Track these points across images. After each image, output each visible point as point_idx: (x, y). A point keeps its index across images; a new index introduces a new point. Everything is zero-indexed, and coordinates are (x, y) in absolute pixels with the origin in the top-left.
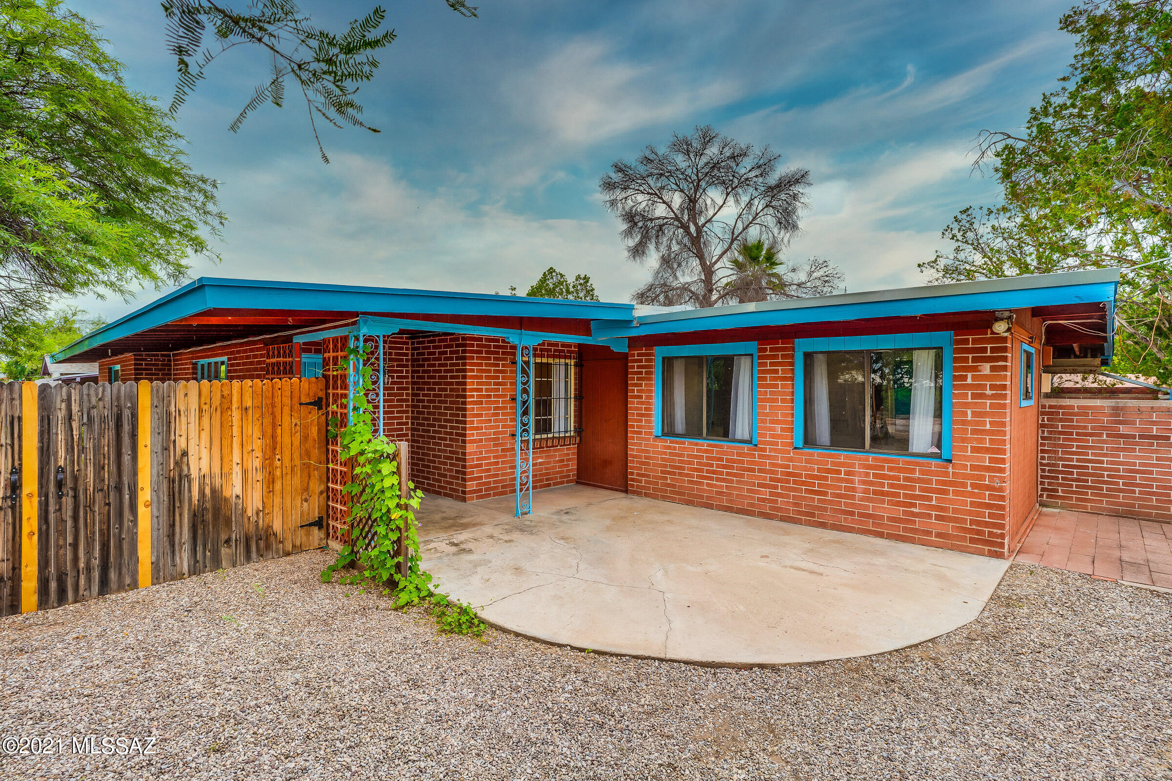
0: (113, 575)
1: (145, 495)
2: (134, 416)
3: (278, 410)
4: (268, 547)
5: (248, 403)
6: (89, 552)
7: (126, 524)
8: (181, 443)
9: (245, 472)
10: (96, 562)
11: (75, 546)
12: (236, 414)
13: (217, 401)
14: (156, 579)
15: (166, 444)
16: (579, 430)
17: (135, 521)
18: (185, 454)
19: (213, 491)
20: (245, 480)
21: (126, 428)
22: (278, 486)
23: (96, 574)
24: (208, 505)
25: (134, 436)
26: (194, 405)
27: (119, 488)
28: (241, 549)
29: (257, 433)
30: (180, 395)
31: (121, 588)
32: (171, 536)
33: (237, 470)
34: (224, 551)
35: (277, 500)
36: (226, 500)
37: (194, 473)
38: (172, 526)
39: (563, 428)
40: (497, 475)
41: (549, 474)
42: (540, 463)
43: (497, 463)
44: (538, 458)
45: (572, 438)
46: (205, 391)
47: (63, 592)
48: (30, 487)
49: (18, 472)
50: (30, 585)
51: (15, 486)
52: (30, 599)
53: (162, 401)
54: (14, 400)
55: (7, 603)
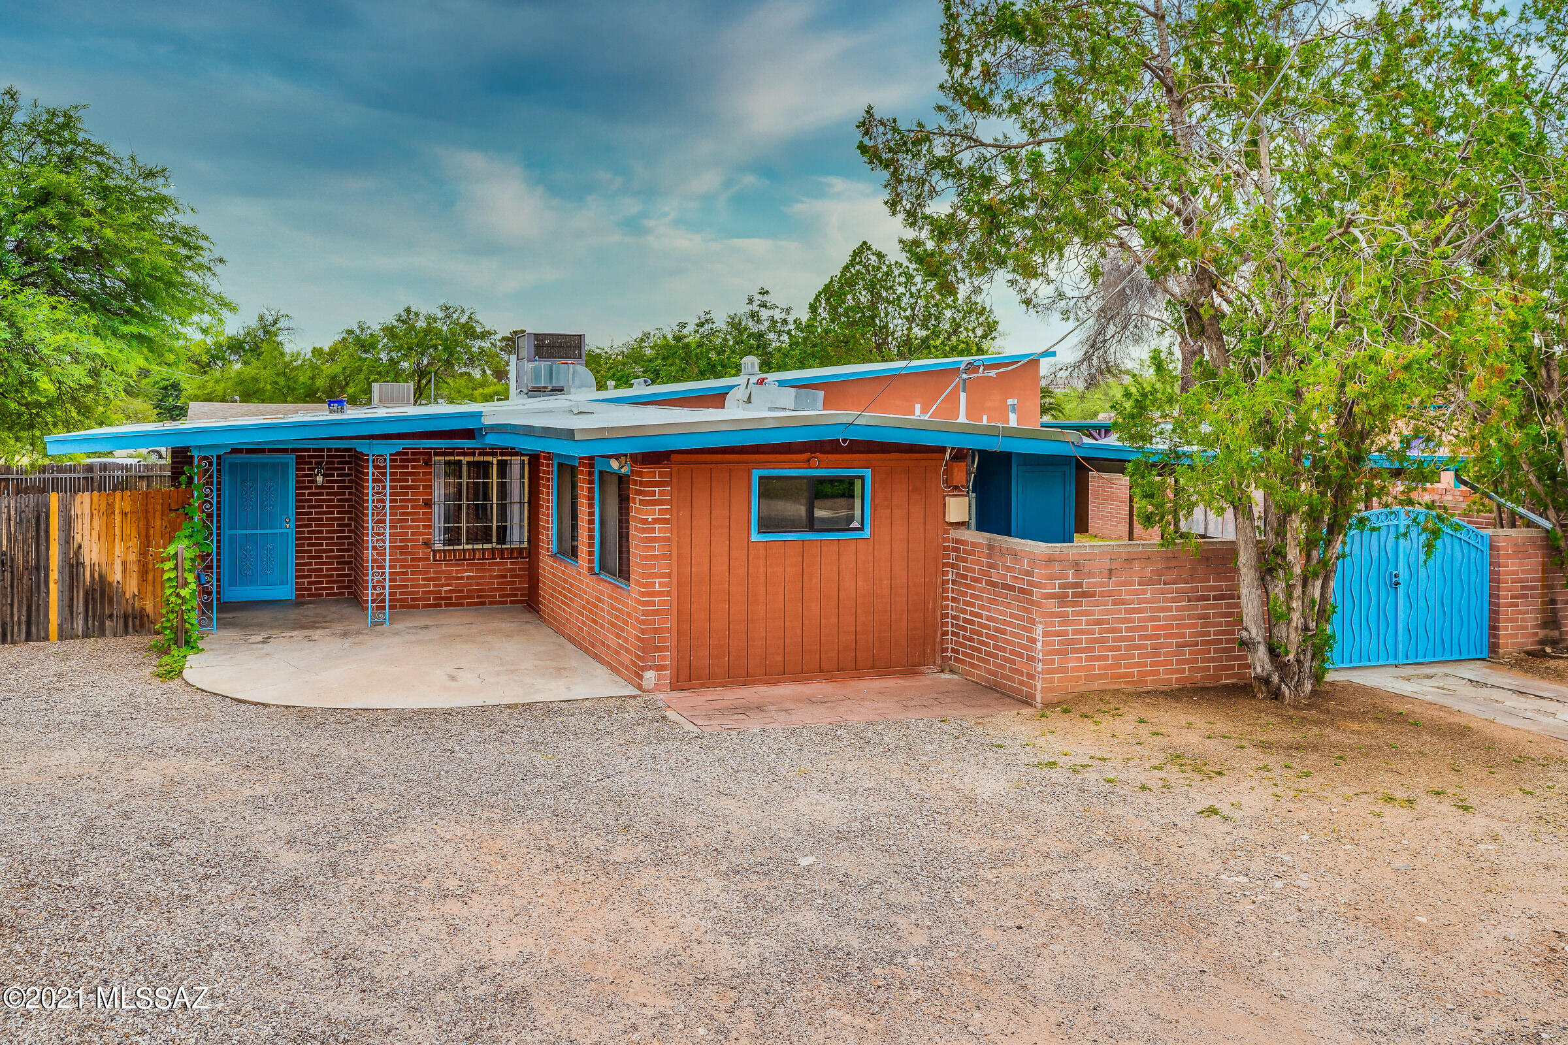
0: (34, 631)
1: (54, 575)
2: (48, 518)
3: (151, 515)
4: (142, 625)
5: (127, 509)
6: (19, 610)
7: (42, 594)
8: (78, 539)
9: (124, 563)
10: (23, 619)
11: (12, 605)
12: (118, 518)
13: (103, 508)
14: (61, 637)
15: (67, 538)
16: (530, 541)
17: (48, 593)
18: (81, 547)
19: (101, 576)
20: (124, 571)
21: (43, 526)
22: (150, 577)
23: (23, 627)
24: (97, 587)
25: (47, 532)
26: (87, 510)
27: (38, 569)
28: (122, 621)
29: (134, 533)
30: (78, 502)
31: (38, 640)
32: (71, 607)
33: (118, 562)
34: (108, 623)
35: (150, 588)
36: (110, 584)
37: (87, 562)
38: (72, 599)
39: (516, 537)
40: (406, 586)
41: (483, 590)
42: (469, 578)
43: (406, 573)
44: (466, 571)
45: (520, 550)
46: (95, 499)
47: (5, 635)
53: (65, 508)
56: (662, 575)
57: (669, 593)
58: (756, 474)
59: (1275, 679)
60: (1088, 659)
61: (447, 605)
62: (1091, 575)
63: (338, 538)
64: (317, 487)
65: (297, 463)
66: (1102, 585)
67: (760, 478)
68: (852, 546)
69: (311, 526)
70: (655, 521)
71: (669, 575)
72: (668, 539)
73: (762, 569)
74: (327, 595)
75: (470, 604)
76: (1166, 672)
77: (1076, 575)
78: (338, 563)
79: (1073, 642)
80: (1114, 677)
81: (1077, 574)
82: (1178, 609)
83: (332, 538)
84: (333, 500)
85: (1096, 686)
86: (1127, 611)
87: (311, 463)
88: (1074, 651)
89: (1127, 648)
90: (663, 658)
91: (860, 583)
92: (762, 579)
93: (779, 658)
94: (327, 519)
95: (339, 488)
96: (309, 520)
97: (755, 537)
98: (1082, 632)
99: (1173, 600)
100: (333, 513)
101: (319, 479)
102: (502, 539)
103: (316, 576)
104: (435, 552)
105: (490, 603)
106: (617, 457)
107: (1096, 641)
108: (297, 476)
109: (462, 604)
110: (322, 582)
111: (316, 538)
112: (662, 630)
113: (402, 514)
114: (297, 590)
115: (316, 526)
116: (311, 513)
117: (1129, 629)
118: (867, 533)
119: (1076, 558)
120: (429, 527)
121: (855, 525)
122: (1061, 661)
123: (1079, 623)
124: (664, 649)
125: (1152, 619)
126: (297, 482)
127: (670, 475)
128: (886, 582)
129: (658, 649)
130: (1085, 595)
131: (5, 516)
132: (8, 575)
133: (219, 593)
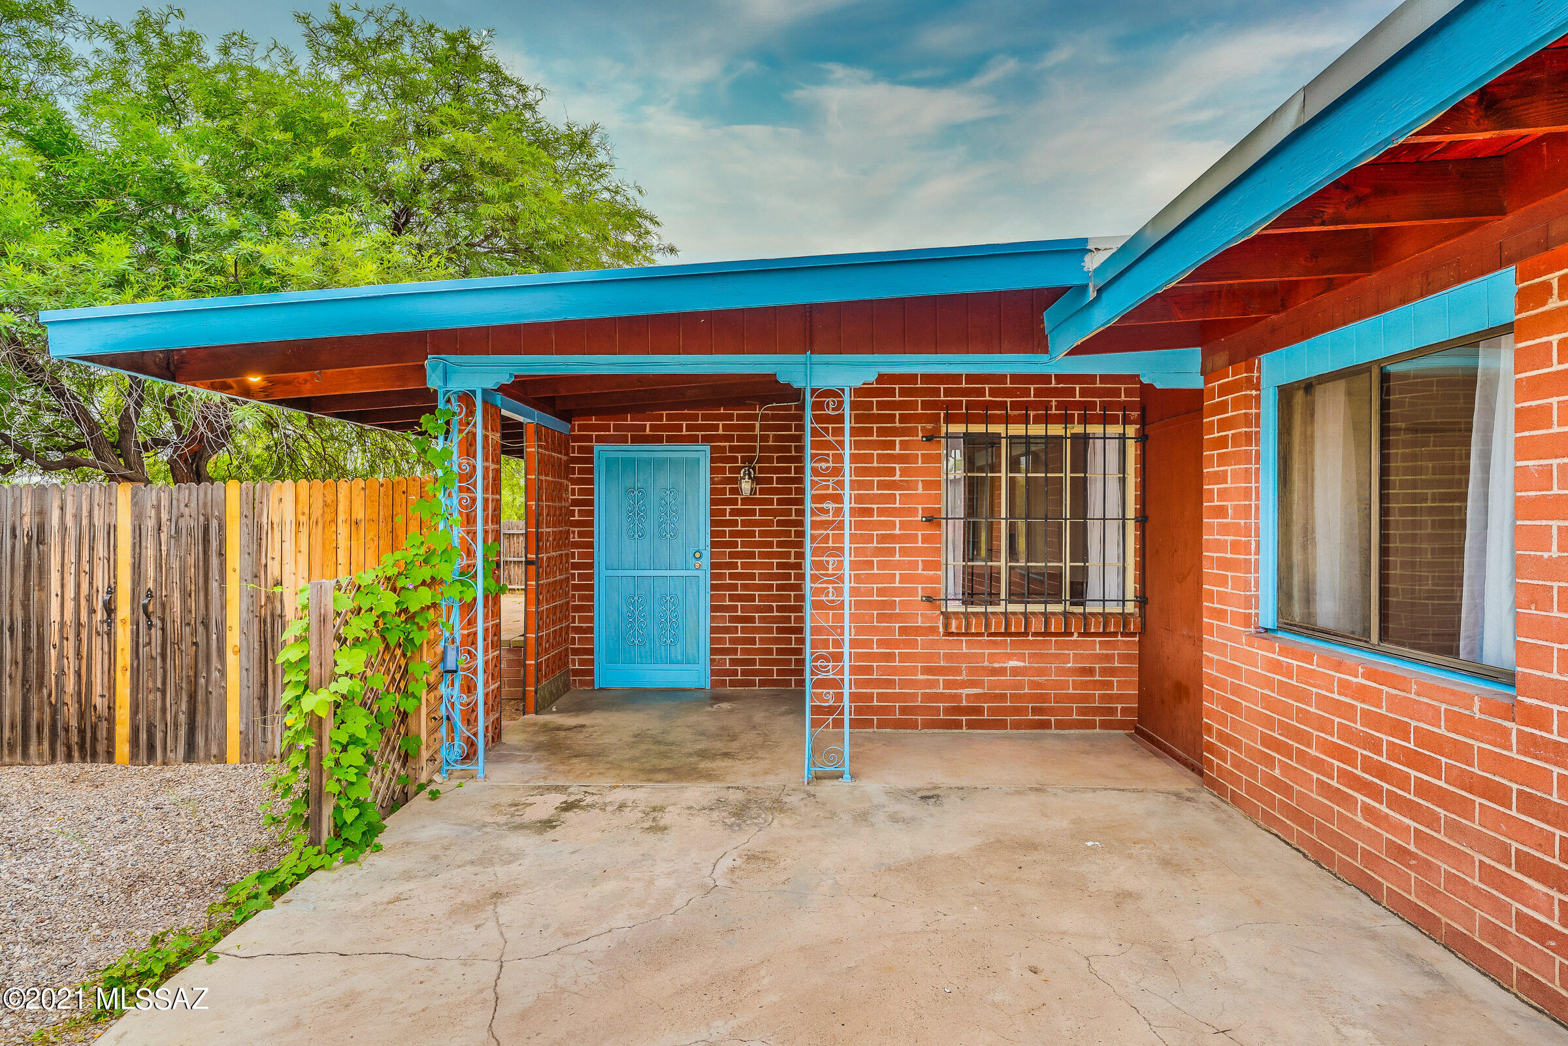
0: (200, 740)
1: (233, 638)
2: (222, 527)
3: (401, 527)
5: (359, 514)
6: (176, 702)
7: (215, 675)
8: (274, 569)
10: (182, 718)
11: (164, 692)
12: (344, 529)
13: (317, 511)
14: (246, 755)
15: (257, 571)
16: (1142, 601)
17: (223, 673)
18: (278, 584)
21: (214, 544)
23: (182, 732)
25: (222, 555)
26: (289, 516)
27: (206, 624)
29: (372, 563)
30: (274, 501)
31: (208, 759)
32: (263, 700)
37: (289, 613)
38: (264, 685)
39: (1113, 592)
40: (890, 683)
41: (1044, 698)
42: (1015, 671)
43: (890, 657)
44: (1010, 657)
45: (1125, 617)
46: (304, 495)
47: (151, 747)
48: (124, 610)
49: (112, 591)
50: (123, 731)
51: (110, 608)
52: (122, 748)
53: (252, 509)
54: (111, 504)
55: (101, 748)
61: (971, 725)
63: (780, 588)
64: (746, 501)
65: (713, 460)
69: (735, 566)
74: (762, 683)
75: (1017, 725)
78: (780, 631)
83: (770, 587)
84: (770, 523)
87: (735, 460)
94: (762, 555)
95: (780, 502)
96: (732, 555)
100: (770, 545)
101: (746, 486)
102: (1079, 593)
103: (744, 651)
104: (947, 616)
105: (1061, 725)
108: (713, 482)
109: (1001, 725)
110: (753, 662)
111: (745, 587)
113: (883, 539)
114: (713, 673)
115: (744, 566)
116: (735, 544)
120: (936, 566)
126: (713, 491)
131: (150, 523)
132: (156, 634)
133: (591, 673)
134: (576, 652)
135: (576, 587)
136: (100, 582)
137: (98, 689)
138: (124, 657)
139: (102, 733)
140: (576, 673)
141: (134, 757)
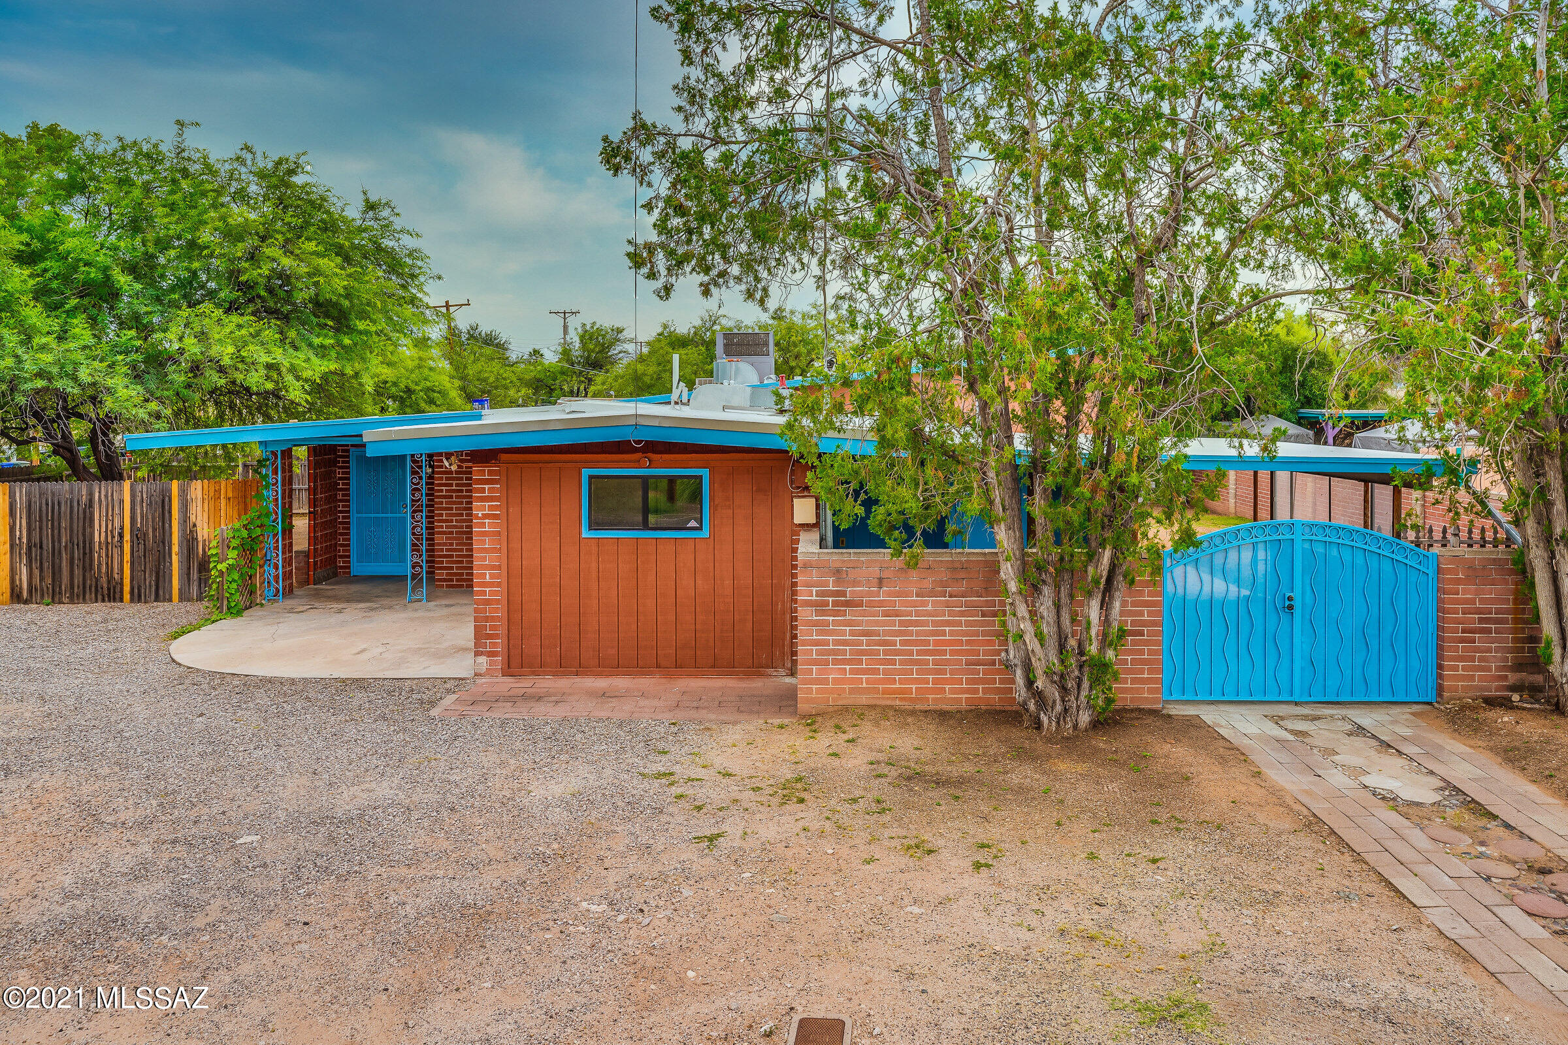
0: (161, 593)
1: (175, 548)
2: (170, 501)
3: (248, 500)
5: (230, 495)
6: (150, 576)
7: (167, 564)
8: (193, 518)
10: (154, 583)
11: (145, 572)
12: (223, 502)
13: (212, 494)
14: (181, 600)
15: (185, 518)
17: (171, 563)
18: (195, 525)
21: (167, 508)
23: (153, 589)
25: (170, 512)
26: (200, 496)
27: (164, 543)
30: (193, 489)
31: (164, 601)
32: (188, 574)
37: (200, 538)
38: (189, 568)
46: (206, 487)
47: (140, 596)
48: (127, 537)
49: (122, 528)
50: (127, 588)
51: (121, 535)
52: (127, 596)
53: (183, 493)
54: (121, 491)
55: (117, 596)
56: (493, 567)
57: (499, 585)
58: (586, 473)
59: (1032, 706)
60: (852, 671)
62: (855, 583)
66: (870, 594)
67: (591, 477)
68: (692, 543)
70: (485, 516)
71: (499, 568)
72: (499, 533)
73: (594, 565)
76: (952, 691)
77: (836, 583)
79: (835, 652)
80: (885, 692)
81: (838, 582)
82: (968, 624)
85: (864, 700)
86: (901, 623)
88: (835, 662)
89: (902, 662)
90: (494, 645)
91: (699, 582)
92: (594, 575)
93: (614, 651)
97: (586, 534)
98: (845, 643)
99: (962, 614)
106: (448, 456)
107: (863, 653)
112: (493, 619)
117: (903, 643)
118: (705, 533)
119: (838, 565)
121: (693, 524)
122: (819, 672)
123: (844, 633)
124: (496, 636)
125: (934, 633)
127: (498, 473)
128: (728, 582)
129: (490, 637)
130: (848, 604)
131: (139, 499)
132: (141, 547)
133: (349, 567)
134: (341, 557)
135: (341, 523)
136: (117, 524)
137: (116, 571)
138: (127, 557)
139: (118, 590)
140: (341, 567)
141: (132, 600)
